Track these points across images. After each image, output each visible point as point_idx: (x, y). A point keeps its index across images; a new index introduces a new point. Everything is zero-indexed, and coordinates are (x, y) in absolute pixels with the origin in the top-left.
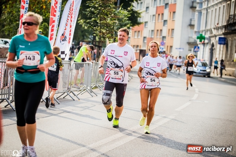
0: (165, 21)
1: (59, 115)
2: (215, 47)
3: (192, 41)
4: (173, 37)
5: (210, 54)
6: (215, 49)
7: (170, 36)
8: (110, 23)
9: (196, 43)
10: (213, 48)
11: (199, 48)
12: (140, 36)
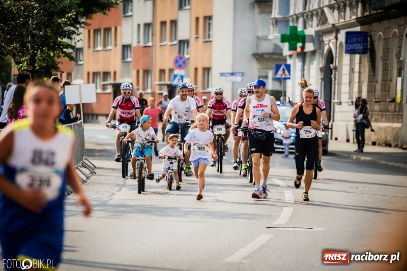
3: (266, 48)
4: (210, 42)
5: (323, 83)
6: (335, 68)
7: (201, 40)
10: (332, 66)
11: (288, 67)
12: (111, 45)
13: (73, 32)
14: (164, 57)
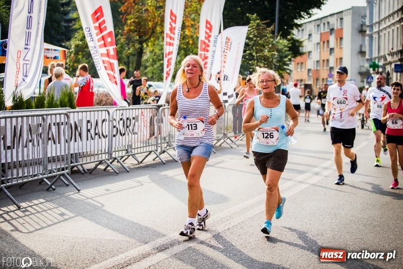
0: (332, 50)
1: (215, 165)
2: (391, 76)
3: (364, 70)
8: (268, 55)
9: (369, 72)
12: (303, 69)
14: (324, 73)
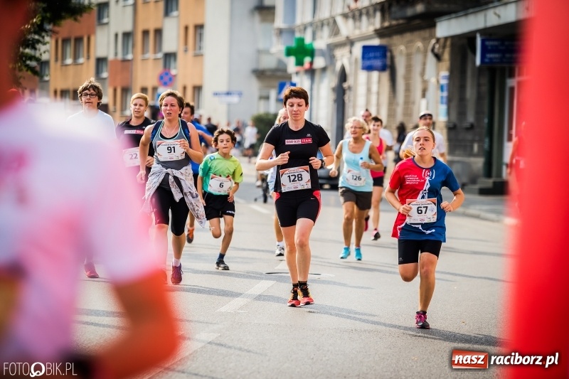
2: (350, 82)
3: (268, 63)
4: (202, 55)
5: (335, 106)
6: (349, 88)
7: (191, 52)
9: (285, 70)
10: (345, 85)
12: (83, 57)
13: (38, 41)
14: (146, 73)
